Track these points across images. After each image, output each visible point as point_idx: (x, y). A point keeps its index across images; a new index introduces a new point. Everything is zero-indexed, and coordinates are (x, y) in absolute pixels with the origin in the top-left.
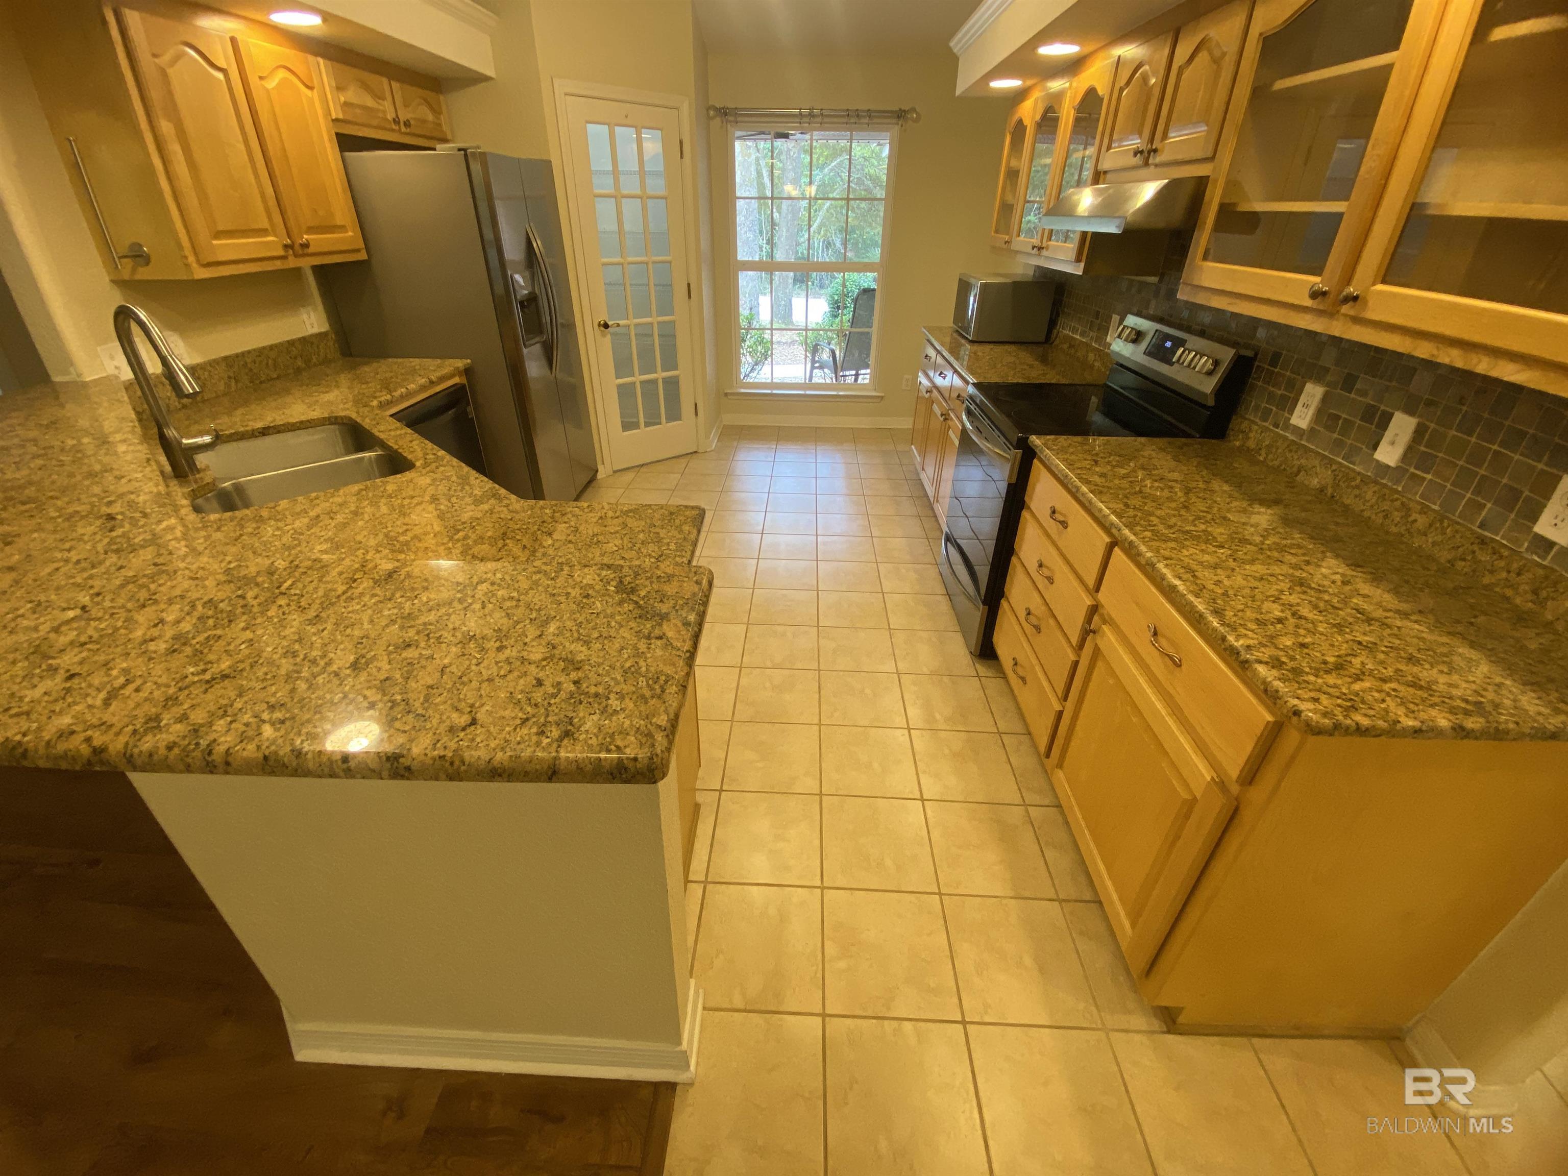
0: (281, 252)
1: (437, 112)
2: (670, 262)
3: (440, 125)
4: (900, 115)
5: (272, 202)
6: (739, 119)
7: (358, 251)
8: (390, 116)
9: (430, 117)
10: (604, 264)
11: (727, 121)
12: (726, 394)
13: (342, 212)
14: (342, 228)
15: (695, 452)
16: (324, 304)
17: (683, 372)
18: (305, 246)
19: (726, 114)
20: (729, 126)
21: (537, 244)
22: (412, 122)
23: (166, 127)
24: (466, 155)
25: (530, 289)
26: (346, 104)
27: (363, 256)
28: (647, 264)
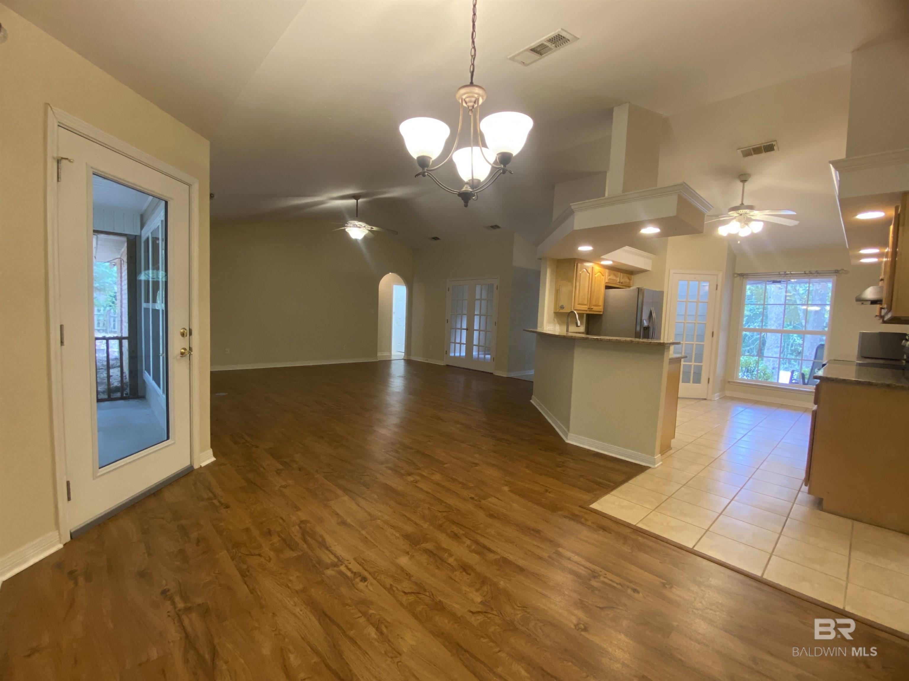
0: (587, 309)
1: (630, 279)
2: (705, 324)
3: (630, 283)
4: (837, 272)
5: (589, 299)
6: (749, 277)
7: (601, 312)
8: (618, 281)
9: (628, 281)
10: (676, 322)
11: (744, 278)
12: (729, 382)
13: (601, 303)
14: (600, 306)
15: (705, 399)
16: (586, 325)
17: (705, 365)
18: (592, 309)
19: (743, 276)
20: (744, 280)
21: (654, 315)
22: (623, 282)
23: (578, 284)
24: (638, 290)
25: (648, 325)
26: (610, 279)
27: (601, 313)
28: (695, 323)
